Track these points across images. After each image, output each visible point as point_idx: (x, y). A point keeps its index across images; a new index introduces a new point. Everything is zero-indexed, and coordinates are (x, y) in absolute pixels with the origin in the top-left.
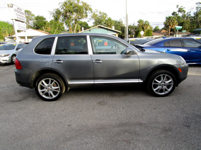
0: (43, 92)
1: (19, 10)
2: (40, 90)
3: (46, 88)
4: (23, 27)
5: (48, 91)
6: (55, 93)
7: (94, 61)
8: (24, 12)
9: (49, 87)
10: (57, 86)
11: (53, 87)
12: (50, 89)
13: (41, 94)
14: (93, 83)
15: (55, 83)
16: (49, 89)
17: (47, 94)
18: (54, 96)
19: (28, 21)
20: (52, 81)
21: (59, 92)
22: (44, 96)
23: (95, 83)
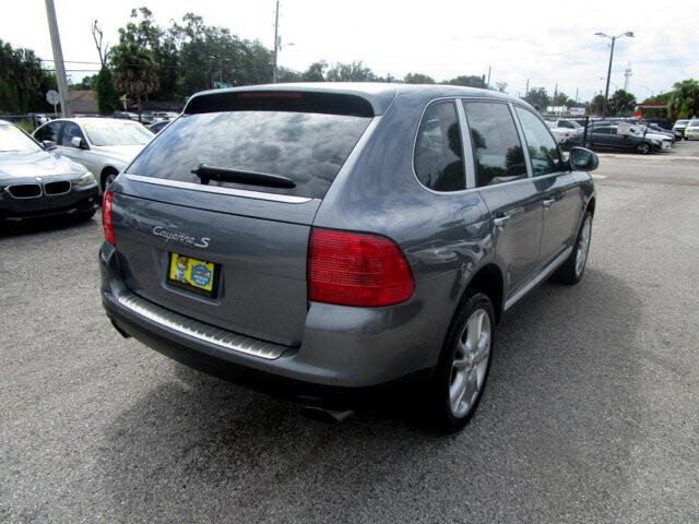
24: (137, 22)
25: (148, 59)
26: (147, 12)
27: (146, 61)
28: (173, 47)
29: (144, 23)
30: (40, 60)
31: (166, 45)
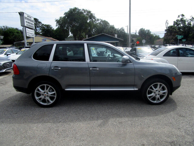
0: (40, 99)
1: (29, 18)
2: (37, 98)
3: (43, 95)
4: (32, 34)
5: (45, 97)
6: (52, 98)
7: (91, 69)
8: (33, 20)
9: (46, 93)
10: (53, 91)
11: (49, 93)
12: (47, 95)
13: (38, 101)
14: (89, 90)
15: (51, 88)
16: (45, 95)
17: (44, 101)
18: (52, 102)
19: (36, 28)
20: (47, 87)
21: (56, 96)
22: (41, 103)
23: (91, 90)
24: (179, 19)
25: (175, 29)
26: (183, 15)
27: (174, 30)
28: (190, 24)
29: (182, 19)
30: (150, 32)
31: (188, 24)
